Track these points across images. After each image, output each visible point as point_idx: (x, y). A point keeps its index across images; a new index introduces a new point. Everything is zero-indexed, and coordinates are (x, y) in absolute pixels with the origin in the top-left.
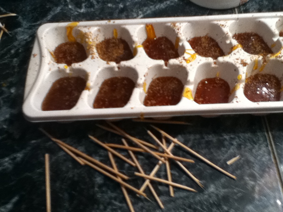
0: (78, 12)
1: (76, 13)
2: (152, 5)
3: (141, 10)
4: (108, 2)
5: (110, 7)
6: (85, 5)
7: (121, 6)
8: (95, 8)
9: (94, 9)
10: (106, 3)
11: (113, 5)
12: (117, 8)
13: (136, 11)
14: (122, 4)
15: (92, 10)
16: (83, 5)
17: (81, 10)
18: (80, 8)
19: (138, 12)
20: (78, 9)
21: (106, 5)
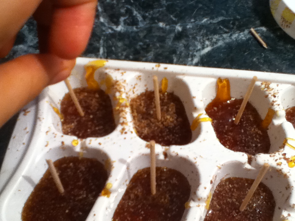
0: (112, 29)
1: (110, 31)
2: (226, 33)
3: (208, 39)
4: (160, 20)
5: (162, 28)
6: (125, 21)
7: (179, 28)
8: (139, 27)
9: (137, 28)
10: (156, 21)
11: (166, 25)
12: (172, 31)
13: (202, 41)
14: (180, 26)
15: (135, 29)
16: (122, 19)
17: (117, 27)
18: (117, 24)
19: (204, 42)
20: (113, 24)
21: (156, 23)
